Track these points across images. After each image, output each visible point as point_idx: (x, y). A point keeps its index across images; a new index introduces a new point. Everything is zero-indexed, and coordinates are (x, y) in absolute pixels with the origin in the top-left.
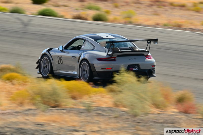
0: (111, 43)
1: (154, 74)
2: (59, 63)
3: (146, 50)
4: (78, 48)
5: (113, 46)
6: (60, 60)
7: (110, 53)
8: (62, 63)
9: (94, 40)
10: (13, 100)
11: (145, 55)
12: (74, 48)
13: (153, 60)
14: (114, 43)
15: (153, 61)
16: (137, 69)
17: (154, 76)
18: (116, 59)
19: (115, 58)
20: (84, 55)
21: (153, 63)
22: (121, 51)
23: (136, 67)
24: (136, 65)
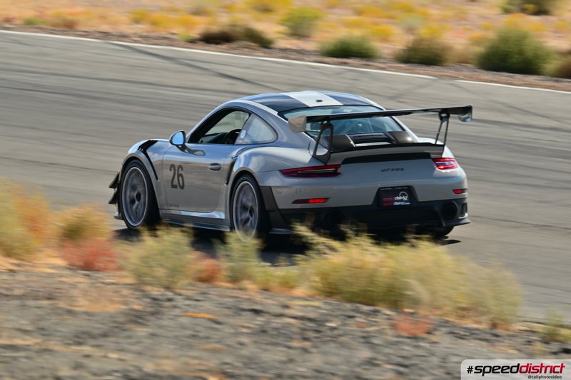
0: (325, 122)
1: (463, 214)
2: (174, 186)
3: (437, 139)
4: (230, 138)
5: (329, 130)
6: (176, 176)
7: (322, 152)
8: (181, 185)
9: (275, 113)
11: (433, 156)
13: (459, 171)
14: (332, 122)
15: (459, 175)
16: (406, 202)
17: (462, 222)
18: (339, 170)
19: (337, 166)
21: (461, 182)
22: (358, 145)
23: (402, 195)
24: (403, 190)
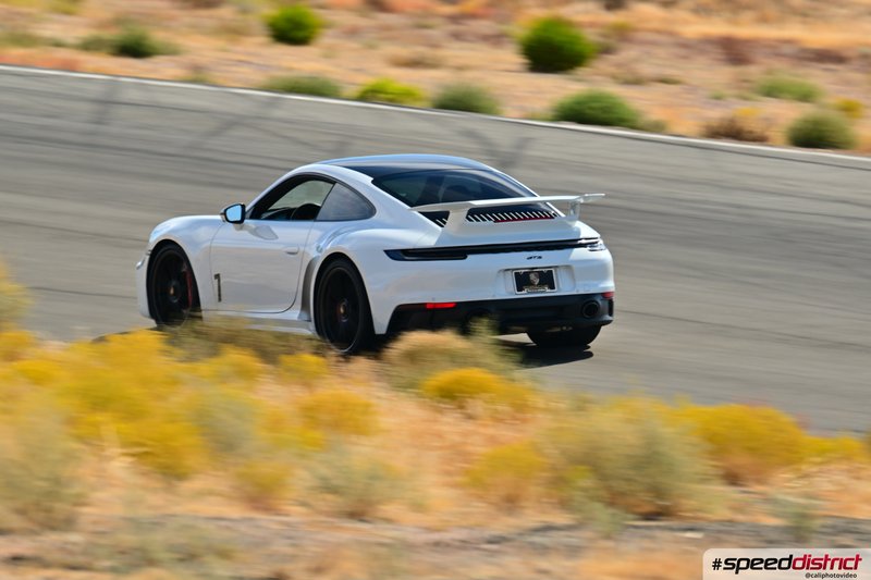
10: (475, 483)
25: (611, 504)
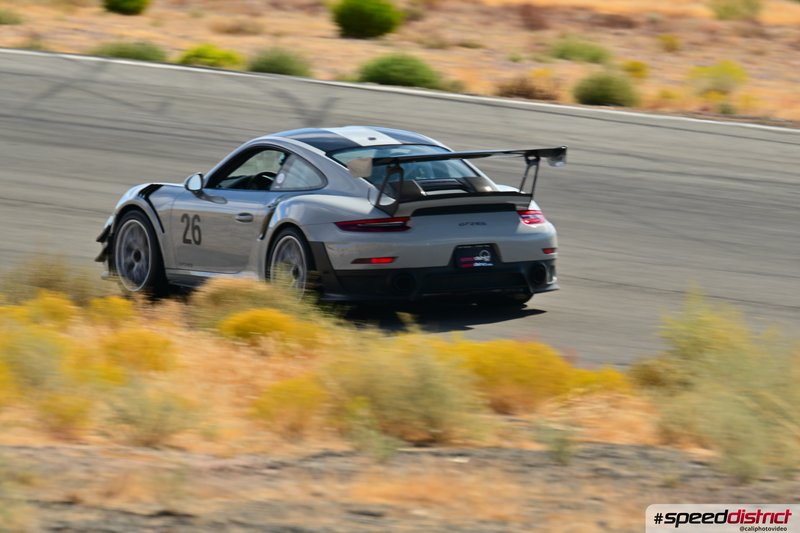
0: (393, 165)
1: (551, 280)
2: (188, 242)
3: (521, 189)
4: (262, 183)
5: (398, 174)
6: (190, 231)
7: (388, 201)
8: (197, 239)
9: (322, 153)
10: (261, 414)
11: (518, 208)
12: (245, 184)
13: (547, 227)
14: (402, 165)
15: (547, 231)
16: (488, 262)
17: (551, 288)
18: (409, 224)
19: (406, 219)
20: (283, 208)
21: (546, 239)
22: (430, 193)
23: (484, 254)
24: (484, 248)
25: (385, 431)
